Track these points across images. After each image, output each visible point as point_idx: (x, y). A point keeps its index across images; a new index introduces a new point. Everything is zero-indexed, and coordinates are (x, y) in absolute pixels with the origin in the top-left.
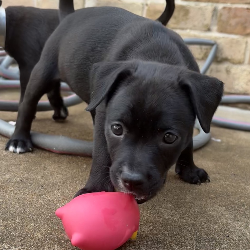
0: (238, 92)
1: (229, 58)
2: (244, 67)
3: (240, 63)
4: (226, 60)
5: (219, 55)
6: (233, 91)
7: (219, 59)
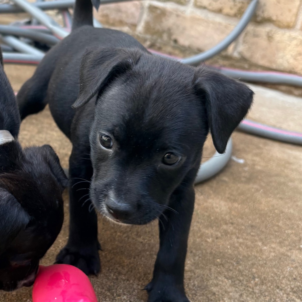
0: (282, 68)
1: (274, 18)
2: (293, 34)
3: (289, 27)
4: (268, 21)
5: (260, 13)
6: (274, 66)
7: (259, 19)
